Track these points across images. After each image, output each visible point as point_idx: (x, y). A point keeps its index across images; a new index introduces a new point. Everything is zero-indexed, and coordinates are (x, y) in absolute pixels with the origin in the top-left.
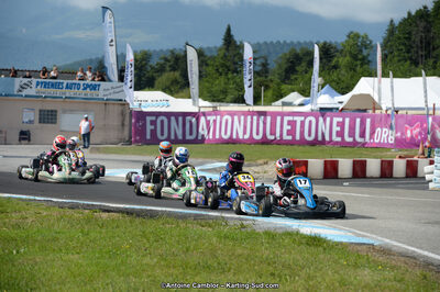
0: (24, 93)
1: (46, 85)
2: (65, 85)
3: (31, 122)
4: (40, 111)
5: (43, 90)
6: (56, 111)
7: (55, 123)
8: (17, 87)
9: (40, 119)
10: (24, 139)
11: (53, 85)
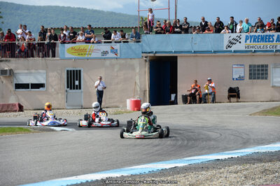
0: (234, 48)
1: (256, 39)
2: (275, 38)
3: (241, 78)
4: (250, 66)
5: (253, 44)
6: (267, 66)
7: (266, 79)
8: (226, 43)
9: (250, 74)
10: (233, 96)
11: (263, 39)
